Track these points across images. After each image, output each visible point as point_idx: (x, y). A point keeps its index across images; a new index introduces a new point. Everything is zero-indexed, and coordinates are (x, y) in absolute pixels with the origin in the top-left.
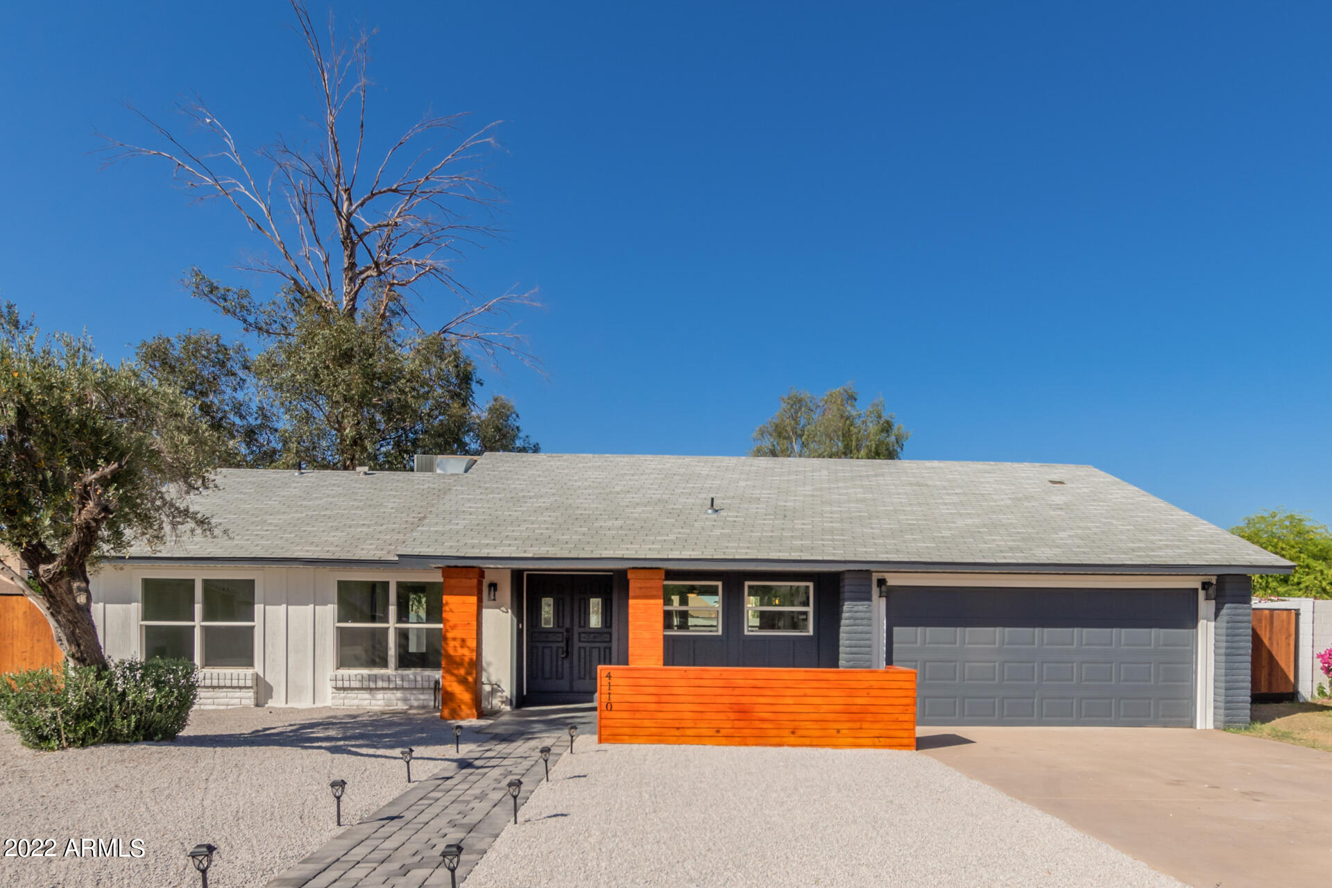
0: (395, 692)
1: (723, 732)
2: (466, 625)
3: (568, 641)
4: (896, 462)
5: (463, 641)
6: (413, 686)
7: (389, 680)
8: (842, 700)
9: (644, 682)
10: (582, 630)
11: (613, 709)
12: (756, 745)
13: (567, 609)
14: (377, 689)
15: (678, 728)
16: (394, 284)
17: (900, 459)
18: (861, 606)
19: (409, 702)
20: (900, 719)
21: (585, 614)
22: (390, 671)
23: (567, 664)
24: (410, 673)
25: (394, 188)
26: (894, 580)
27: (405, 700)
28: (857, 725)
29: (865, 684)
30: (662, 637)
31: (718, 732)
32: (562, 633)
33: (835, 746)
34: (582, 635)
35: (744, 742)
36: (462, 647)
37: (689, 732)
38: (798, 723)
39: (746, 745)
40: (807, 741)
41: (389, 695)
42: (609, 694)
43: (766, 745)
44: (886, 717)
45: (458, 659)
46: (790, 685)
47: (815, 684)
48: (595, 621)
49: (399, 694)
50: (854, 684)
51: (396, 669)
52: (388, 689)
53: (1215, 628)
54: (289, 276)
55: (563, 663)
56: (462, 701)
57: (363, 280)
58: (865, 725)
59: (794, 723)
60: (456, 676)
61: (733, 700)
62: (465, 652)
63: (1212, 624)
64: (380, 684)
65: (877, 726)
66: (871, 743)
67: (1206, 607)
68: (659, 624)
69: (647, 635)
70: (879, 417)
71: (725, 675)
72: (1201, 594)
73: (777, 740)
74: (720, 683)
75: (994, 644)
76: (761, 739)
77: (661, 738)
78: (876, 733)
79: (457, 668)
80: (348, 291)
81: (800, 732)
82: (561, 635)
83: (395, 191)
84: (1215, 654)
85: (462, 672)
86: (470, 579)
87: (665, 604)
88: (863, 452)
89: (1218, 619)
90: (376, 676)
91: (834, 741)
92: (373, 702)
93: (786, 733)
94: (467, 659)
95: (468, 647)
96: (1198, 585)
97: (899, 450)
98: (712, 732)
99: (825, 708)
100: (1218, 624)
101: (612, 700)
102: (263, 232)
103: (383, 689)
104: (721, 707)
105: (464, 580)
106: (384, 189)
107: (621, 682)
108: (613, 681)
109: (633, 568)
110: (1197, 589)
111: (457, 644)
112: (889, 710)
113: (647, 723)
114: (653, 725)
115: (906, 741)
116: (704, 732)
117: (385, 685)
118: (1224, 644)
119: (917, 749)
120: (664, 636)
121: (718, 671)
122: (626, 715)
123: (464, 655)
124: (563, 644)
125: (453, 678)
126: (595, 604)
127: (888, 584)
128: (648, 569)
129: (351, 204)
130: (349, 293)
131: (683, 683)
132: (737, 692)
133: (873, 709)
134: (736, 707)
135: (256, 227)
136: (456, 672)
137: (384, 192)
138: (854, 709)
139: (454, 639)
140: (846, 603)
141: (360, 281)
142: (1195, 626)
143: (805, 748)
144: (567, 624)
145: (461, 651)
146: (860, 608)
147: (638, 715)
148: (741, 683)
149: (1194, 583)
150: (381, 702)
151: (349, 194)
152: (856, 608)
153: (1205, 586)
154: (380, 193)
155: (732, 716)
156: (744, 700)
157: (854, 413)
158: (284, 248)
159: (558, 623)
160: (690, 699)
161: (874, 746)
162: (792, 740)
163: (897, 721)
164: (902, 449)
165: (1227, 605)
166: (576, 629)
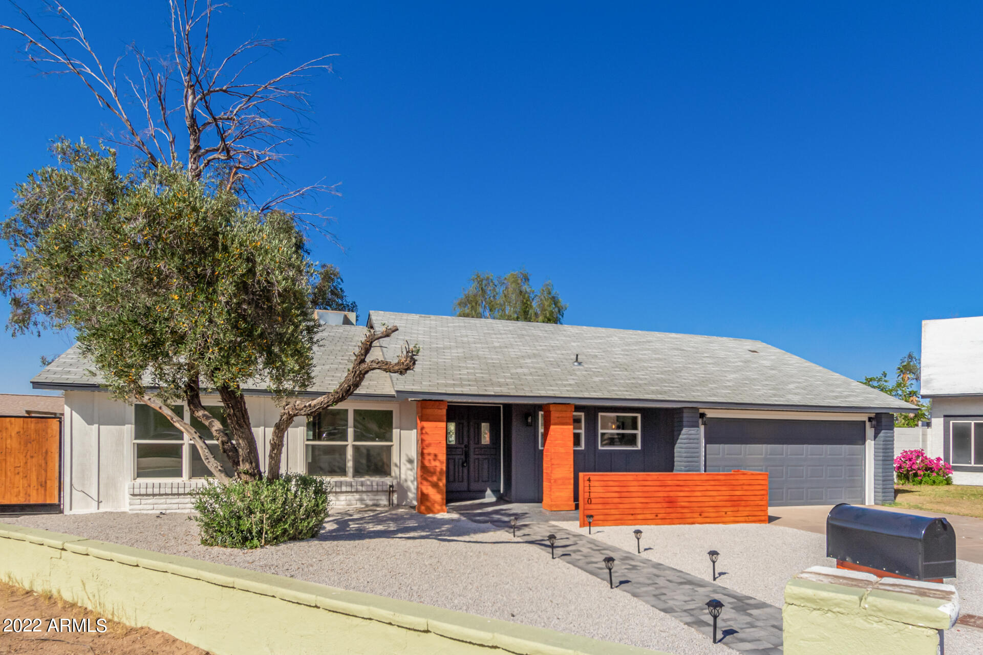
0: (355, 494)
1: (660, 516)
2: (438, 443)
3: (467, 455)
4: (559, 326)
5: (436, 455)
6: (371, 490)
7: (351, 486)
8: (728, 493)
9: (611, 483)
10: (477, 446)
11: (592, 502)
12: (680, 524)
13: (466, 429)
14: (342, 492)
15: (632, 514)
16: (239, 167)
17: (561, 324)
18: (693, 431)
19: (364, 502)
20: (760, 504)
21: (478, 435)
22: (348, 479)
23: (465, 471)
24: (367, 479)
25: (224, 88)
26: (710, 414)
27: (361, 500)
28: (736, 509)
29: (741, 482)
30: (572, 452)
31: (657, 516)
32: (462, 448)
33: (724, 523)
34: (476, 450)
35: (672, 522)
36: (435, 460)
37: (639, 517)
38: (703, 509)
39: (673, 524)
40: (708, 520)
41: (350, 497)
42: (590, 492)
43: (685, 524)
44: (752, 503)
45: (432, 470)
46: (699, 484)
47: (713, 483)
48: (486, 439)
49: (357, 496)
50: (734, 482)
51: (354, 477)
52: (351, 492)
53: (875, 444)
54: (146, 151)
55: (463, 470)
56: (435, 502)
57: (209, 161)
58: (741, 509)
59: (701, 509)
60: (430, 481)
61: (665, 494)
62: (437, 463)
63: (873, 442)
64: (344, 489)
65: (748, 509)
66: (744, 520)
67: (870, 432)
68: (571, 443)
69: (562, 450)
70: (550, 293)
71: (661, 478)
72: (868, 424)
73: (691, 520)
74: (658, 483)
75: (762, 455)
76: (682, 520)
77: (622, 521)
78: (746, 513)
79: (432, 476)
80: (194, 168)
81: (705, 515)
82: (460, 450)
83: (225, 91)
84: (875, 460)
85: (435, 479)
86: (441, 409)
87: (574, 428)
88: (541, 318)
89: (877, 439)
90: (341, 482)
91: (724, 519)
92: (337, 502)
93: (696, 515)
94: (438, 469)
95: (439, 460)
96: (866, 419)
97: (560, 317)
98: (653, 516)
99: (718, 498)
100: (876, 442)
101: (591, 497)
102: (112, 110)
103: (347, 492)
104: (659, 500)
105: (436, 410)
106: (218, 89)
107: (597, 484)
108: (592, 484)
109: (554, 403)
110: (864, 422)
111: (431, 458)
112: (753, 498)
113: (613, 512)
114: (617, 513)
115: (763, 518)
116: (649, 516)
117: (349, 489)
118: (881, 454)
119: (769, 522)
120: (574, 451)
121: (657, 475)
122: (600, 506)
123: (436, 466)
124: (463, 457)
125: (428, 484)
126: (485, 427)
127: (708, 416)
128: (563, 404)
129: (195, 98)
130: (195, 170)
131: (635, 483)
132: (668, 489)
133: (744, 498)
134: (667, 499)
135: (106, 104)
136: (430, 479)
137: (217, 91)
138: (735, 498)
139: (429, 454)
140: (684, 429)
141: (206, 161)
142: (864, 443)
143: (707, 525)
144: (465, 442)
145: (434, 463)
146: (693, 432)
147: (608, 507)
148: (670, 483)
149: (864, 417)
150: (343, 503)
151: (194, 90)
152: (690, 432)
153: (870, 419)
154: (215, 91)
155: (665, 505)
156: (672, 494)
157: (528, 290)
158: (130, 125)
159: (459, 442)
160: (640, 494)
161: (746, 522)
162: (700, 519)
163: (757, 505)
164: (563, 316)
165: (883, 431)
166: (472, 446)
